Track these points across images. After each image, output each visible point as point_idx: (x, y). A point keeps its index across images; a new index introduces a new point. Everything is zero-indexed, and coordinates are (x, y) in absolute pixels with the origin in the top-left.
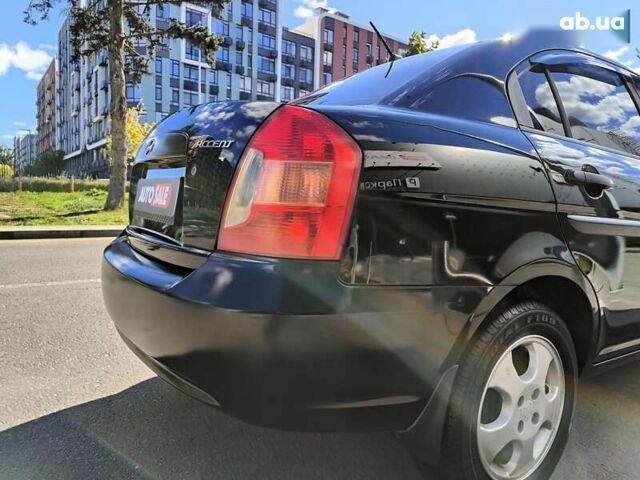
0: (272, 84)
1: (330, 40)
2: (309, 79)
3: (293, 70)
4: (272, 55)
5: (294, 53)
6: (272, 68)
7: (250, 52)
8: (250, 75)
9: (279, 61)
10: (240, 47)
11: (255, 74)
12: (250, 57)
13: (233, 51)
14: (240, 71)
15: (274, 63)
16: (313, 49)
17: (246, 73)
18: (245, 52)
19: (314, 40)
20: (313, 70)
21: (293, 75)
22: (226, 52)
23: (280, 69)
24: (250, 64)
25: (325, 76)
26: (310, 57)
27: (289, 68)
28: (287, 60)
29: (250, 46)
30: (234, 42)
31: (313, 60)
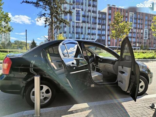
0: (95, 25)
2: (105, 22)
3: (101, 21)
4: (96, 18)
5: (101, 17)
7: (90, 18)
8: (90, 23)
9: (97, 19)
12: (90, 19)
13: (86, 18)
15: (96, 20)
16: (106, 15)
17: (89, 23)
19: (106, 13)
20: (106, 20)
21: (101, 22)
22: (85, 18)
24: (90, 21)
25: (109, 21)
27: (100, 20)
28: (99, 19)
29: (90, 16)
30: (87, 16)
31: (106, 18)
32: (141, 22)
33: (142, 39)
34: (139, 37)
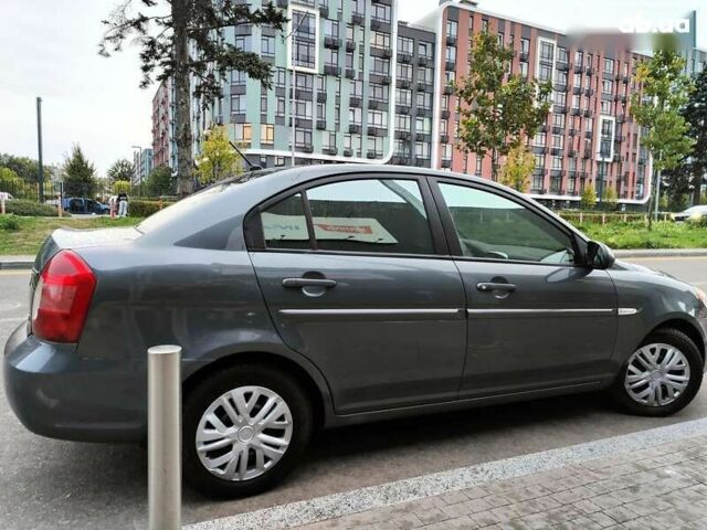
0: (385, 87)
1: (454, 33)
2: (428, 78)
4: (386, 56)
5: (411, 51)
6: (386, 70)
7: (362, 53)
8: (361, 80)
9: (394, 61)
10: (350, 49)
11: (366, 78)
12: (362, 59)
14: (350, 75)
15: (388, 63)
16: (434, 45)
17: (357, 77)
18: (357, 53)
19: (435, 34)
20: (433, 69)
21: (410, 76)
22: (335, 55)
23: (395, 70)
24: (362, 67)
25: (448, 75)
26: (429, 53)
27: (406, 68)
28: (403, 60)
29: (362, 47)
30: (344, 44)
31: (433, 57)
32: (586, 86)
33: (589, 161)
34: (575, 149)
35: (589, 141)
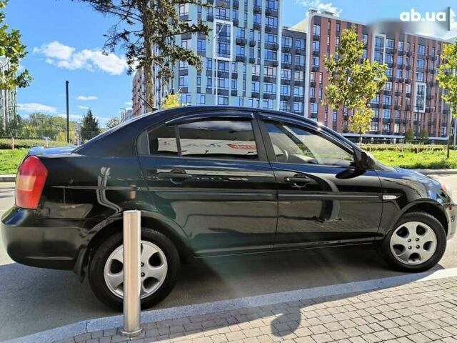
0: (274, 68)
1: (318, 33)
2: (302, 62)
3: (290, 57)
4: (275, 48)
5: (291, 45)
6: (274, 57)
7: (259, 47)
8: (259, 64)
9: (280, 52)
10: (252, 45)
11: (262, 62)
12: (259, 51)
13: (247, 47)
14: (252, 61)
15: (276, 53)
16: (305, 40)
17: (256, 62)
18: (256, 48)
19: (306, 34)
20: (305, 56)
21: (290, 61)
22: (243, 49)
23: (280, 57)
24: (259, 56)
25: (314, 59)
26: (302, 46)
27: (287, 56)
28: (285, 50)
29: (260, 43)
30: (248, 42)
31: (305, 48)
32: (405, 63)
33: (409, 112)
34: (399, 104)
35: (409, 99)
